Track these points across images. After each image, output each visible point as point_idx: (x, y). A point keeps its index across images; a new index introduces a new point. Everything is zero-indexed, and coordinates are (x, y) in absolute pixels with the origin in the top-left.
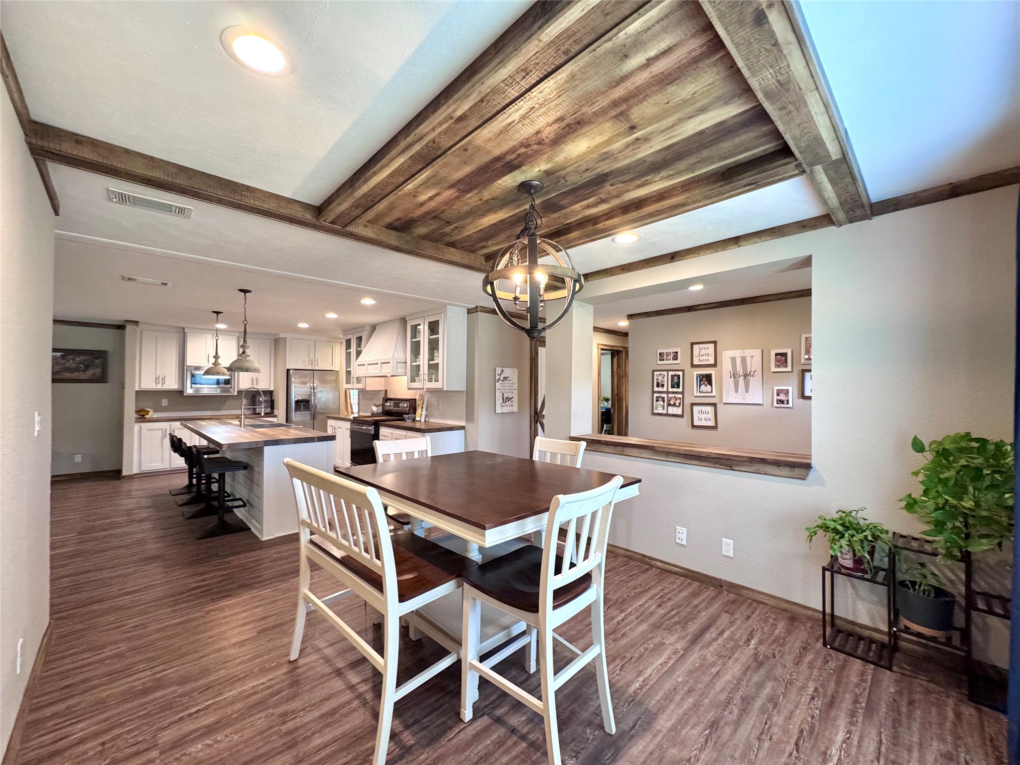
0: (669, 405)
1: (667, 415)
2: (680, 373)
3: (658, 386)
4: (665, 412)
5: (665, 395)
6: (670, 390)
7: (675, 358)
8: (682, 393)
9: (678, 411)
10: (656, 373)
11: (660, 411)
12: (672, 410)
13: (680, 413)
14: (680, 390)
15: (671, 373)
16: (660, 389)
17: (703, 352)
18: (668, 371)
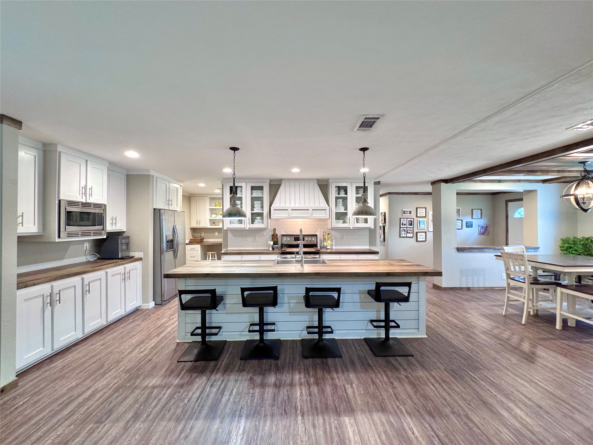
0: (407, 233)
2: (412, 220)
4: (405, 236)
5: (406, 229)
6: (408, 226)
7: (410, 213)
8: (413, 228)
10: (402, 219)
11: (404, 235)
12: (409, 235)
13: (412, 236)
14: (412, 226)
15: (408, 220)
16: (404, 226)
17: (421, 211)
18: (407, 219)
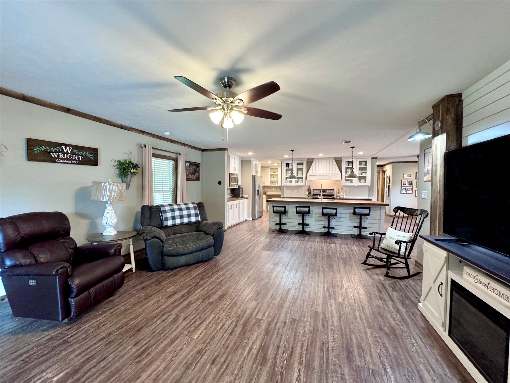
0: (407, 190)
1: (407, 193)
2: (412, 181)
3: (403, 184)
4: (406, 193)
5: (406, 188)
6: (408, 186)
7: (410, 176)
8: (412, 187)
9: (411, 192)
11: (404, 192)
12: (408, 192)
13: (411, 193)
14: (412, 186)
15: (408, 181)
16: (404, 186)
18: (407, 180)
